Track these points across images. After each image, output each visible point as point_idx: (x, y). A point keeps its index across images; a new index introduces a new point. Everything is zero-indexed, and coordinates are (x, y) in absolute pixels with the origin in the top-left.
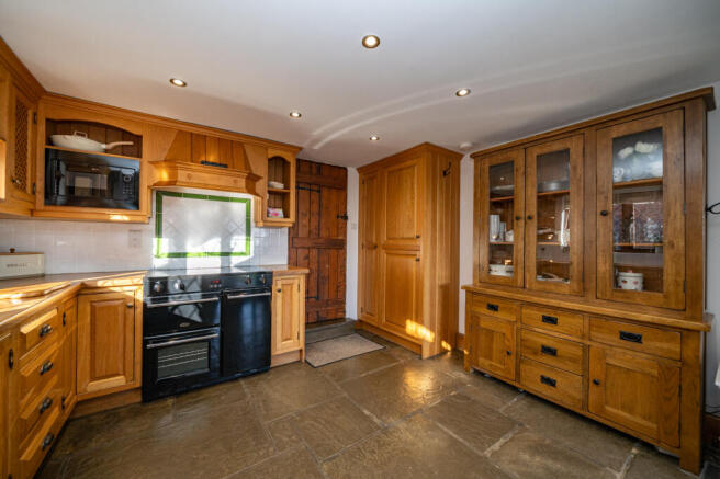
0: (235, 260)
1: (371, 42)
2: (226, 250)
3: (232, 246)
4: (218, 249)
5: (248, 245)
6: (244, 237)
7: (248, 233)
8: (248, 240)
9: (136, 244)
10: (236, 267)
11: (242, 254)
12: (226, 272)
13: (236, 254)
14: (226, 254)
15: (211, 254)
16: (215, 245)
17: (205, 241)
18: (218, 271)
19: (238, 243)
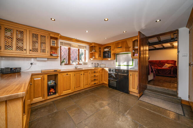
0: (130, 67)
1: (106, 20)
2: (128, 65)
3: (129, 64)
4: (126, 65)
5: (133, 64)
6: (132, 62)
7: (133, 60)
8: (133, 62)
9: (114, 63)
10: (130, 69)
11: (132, 66)
12: (128, 69)
13: (130, 66)
14: (128, 66)
15: (125, 65)
16: (125, 63)
17: (124, 63)
18: (126, 69)
19: (131, 63)
